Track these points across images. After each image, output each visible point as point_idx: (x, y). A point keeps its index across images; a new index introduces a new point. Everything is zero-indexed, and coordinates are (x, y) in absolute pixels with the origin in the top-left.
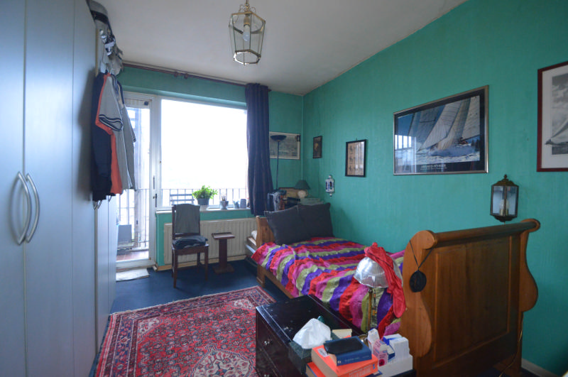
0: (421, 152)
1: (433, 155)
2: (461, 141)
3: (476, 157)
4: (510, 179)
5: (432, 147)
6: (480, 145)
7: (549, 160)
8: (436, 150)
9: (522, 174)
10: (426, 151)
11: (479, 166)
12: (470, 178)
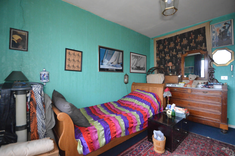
0: (108, 64)
1: (112, 66)
2: (118, 63)
3: (121, 68)
4: (127, 74)
5: (111, 63)
6: (122, 65)
7: (132, 71)
8: (113, 64)
9: (128, 74)
10: (110, 64)
11: (122, 71)
12: (120, 74)
